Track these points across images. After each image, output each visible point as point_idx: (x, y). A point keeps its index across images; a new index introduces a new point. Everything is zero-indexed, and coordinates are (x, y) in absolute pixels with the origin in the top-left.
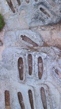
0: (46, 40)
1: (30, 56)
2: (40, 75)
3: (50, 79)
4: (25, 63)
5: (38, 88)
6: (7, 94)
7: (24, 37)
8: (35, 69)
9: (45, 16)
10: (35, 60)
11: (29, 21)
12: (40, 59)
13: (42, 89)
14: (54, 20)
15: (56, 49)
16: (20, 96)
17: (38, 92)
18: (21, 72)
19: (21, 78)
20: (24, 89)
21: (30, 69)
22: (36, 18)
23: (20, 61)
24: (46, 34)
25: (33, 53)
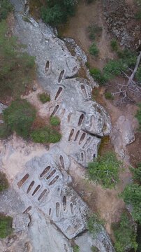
0: (71, 169)
1: (55, 171)
2: (51, 184)
3: (53, 189)
4: (50, 171)
5: (44, 188)
6: (27, 176)
7: (61, 157)
8: (52, 179)
9: (81, 159)
10: (55, 175)
11: (71, 152)
12: (58, 176)
13: (46, 190)
14: (83, 165)
15: (70, 179)
16: (33, 183)
17: (43, 190)
18: (44, 172)
19: (41, 176)
20: (38, 182)
21: (50, 176)
22: (76, 155)
23: (49, 167)
24: (74, 166)
25: (57, 171)
